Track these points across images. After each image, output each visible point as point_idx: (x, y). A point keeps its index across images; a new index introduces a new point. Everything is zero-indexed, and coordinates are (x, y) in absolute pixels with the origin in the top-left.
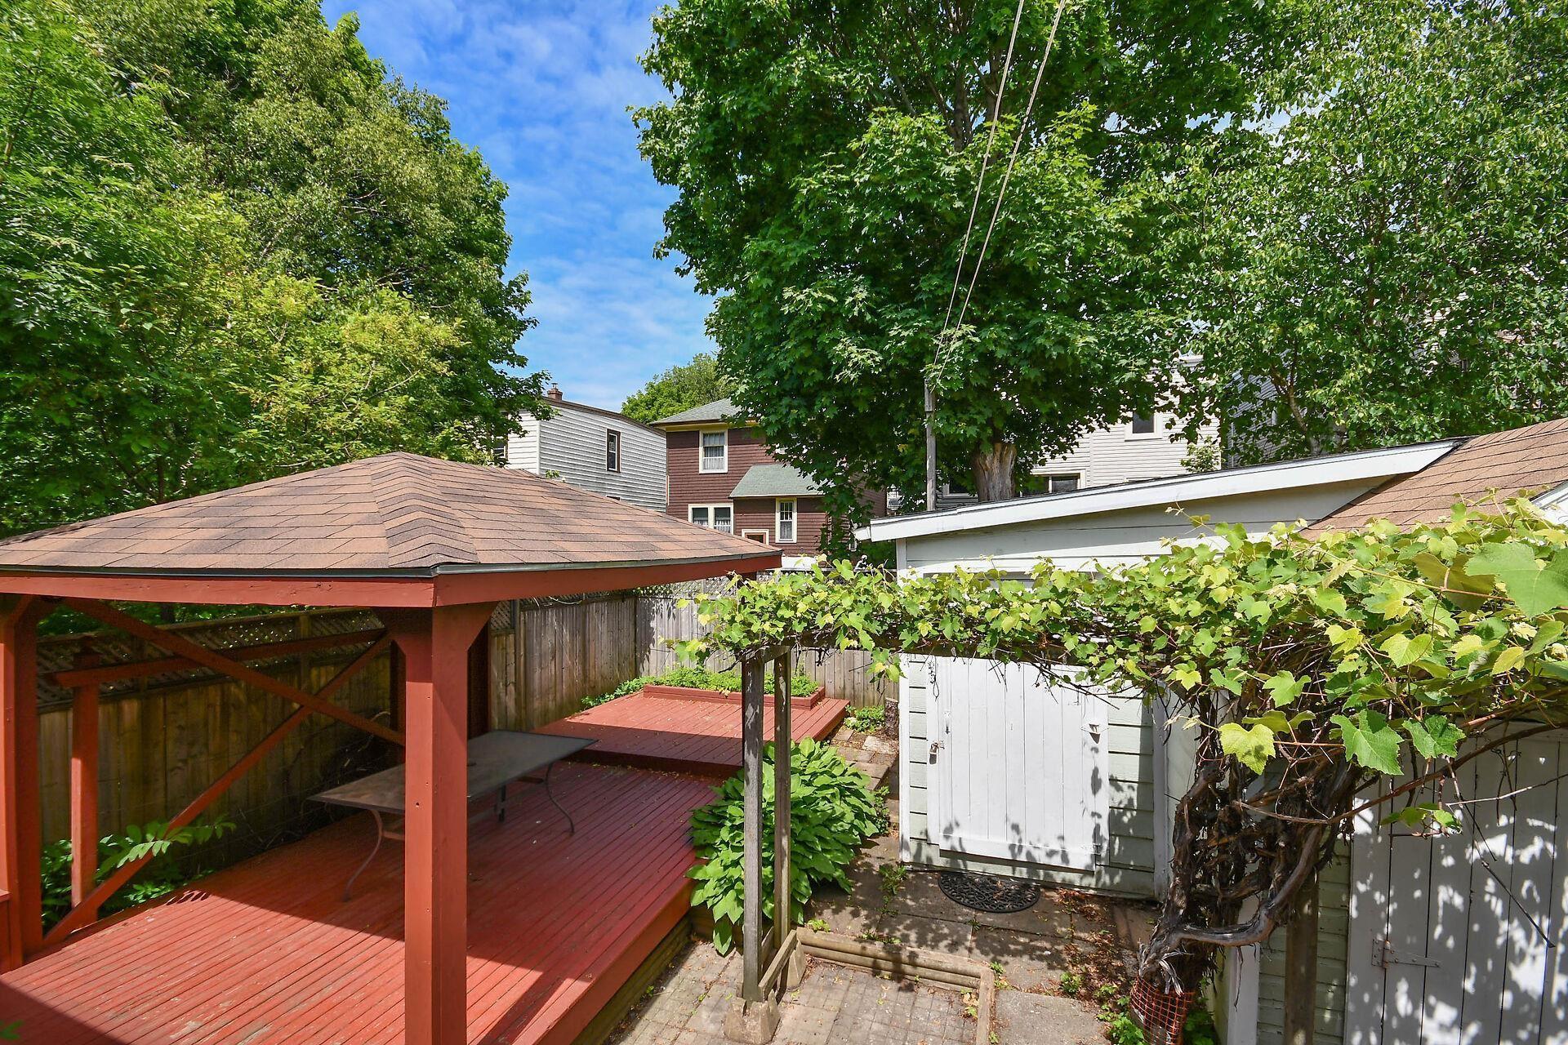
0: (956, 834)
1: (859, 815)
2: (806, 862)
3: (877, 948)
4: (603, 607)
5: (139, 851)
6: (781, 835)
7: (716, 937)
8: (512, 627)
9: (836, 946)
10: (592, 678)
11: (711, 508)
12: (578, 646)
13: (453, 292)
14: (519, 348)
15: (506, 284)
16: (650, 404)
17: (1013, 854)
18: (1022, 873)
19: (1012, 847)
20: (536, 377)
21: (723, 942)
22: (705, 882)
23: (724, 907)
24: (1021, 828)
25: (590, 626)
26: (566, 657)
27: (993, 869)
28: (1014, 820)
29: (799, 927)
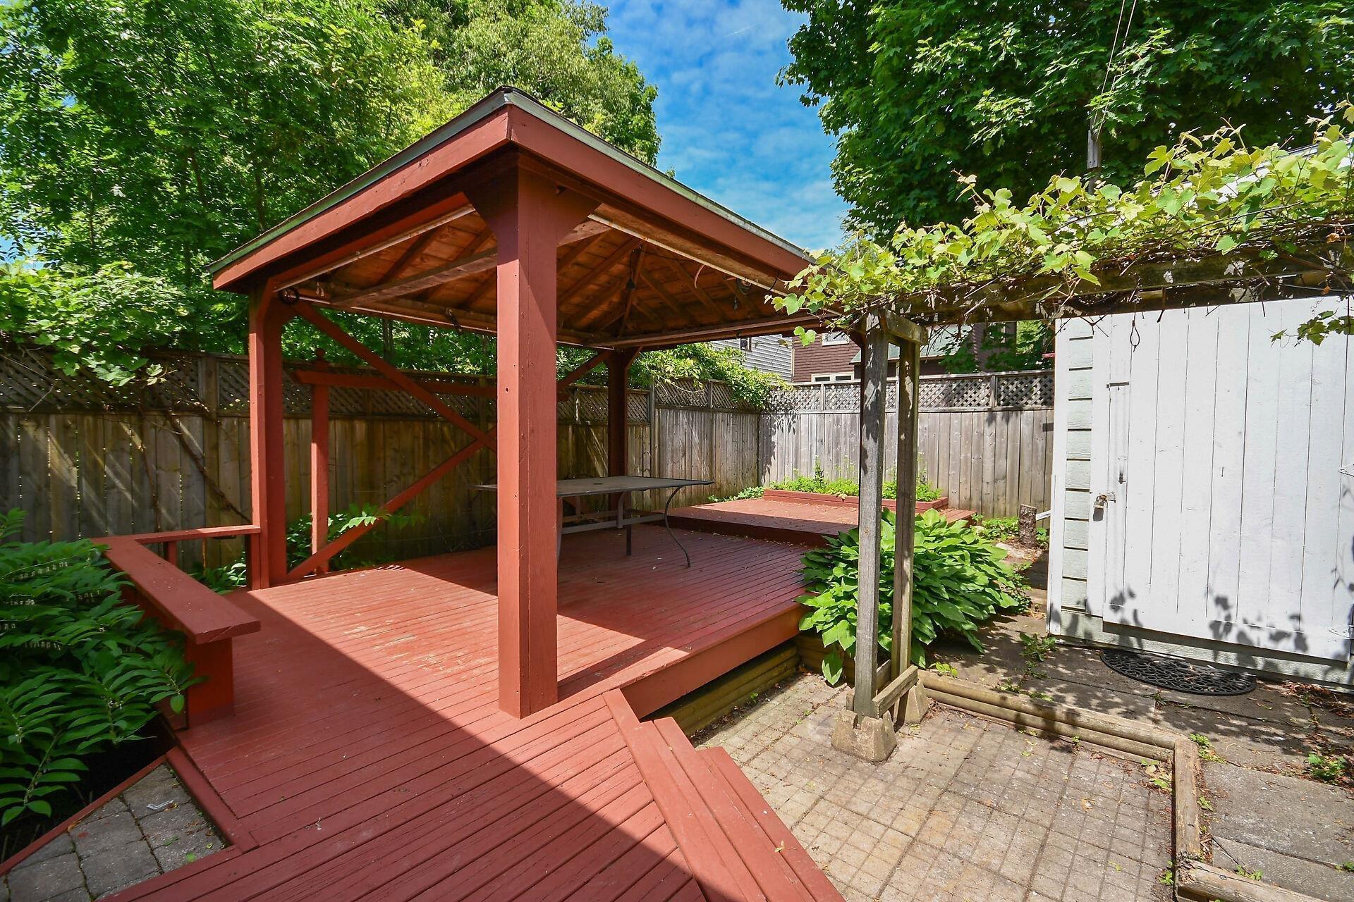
0: (1129, 606)
2: (930, 606)
3: (1022, 700)
4: (729, 418)
5: (355, 522)
7: (825, 668)
8: (648, 421)
9: (967, 692)
10: (718, 481)
11: (833, 377)
12: (706, 449)
17: (1216, 633)
18: (1231, 659)
19: (1215, 626)
21: (833, 673)
22: (815, 609)
23: (835, 634)
24: (1231, 601)
25: (717, 432)
26: (696, 457)
27: (1181, 651)
28: (1220, 591)
29: (920, 668)
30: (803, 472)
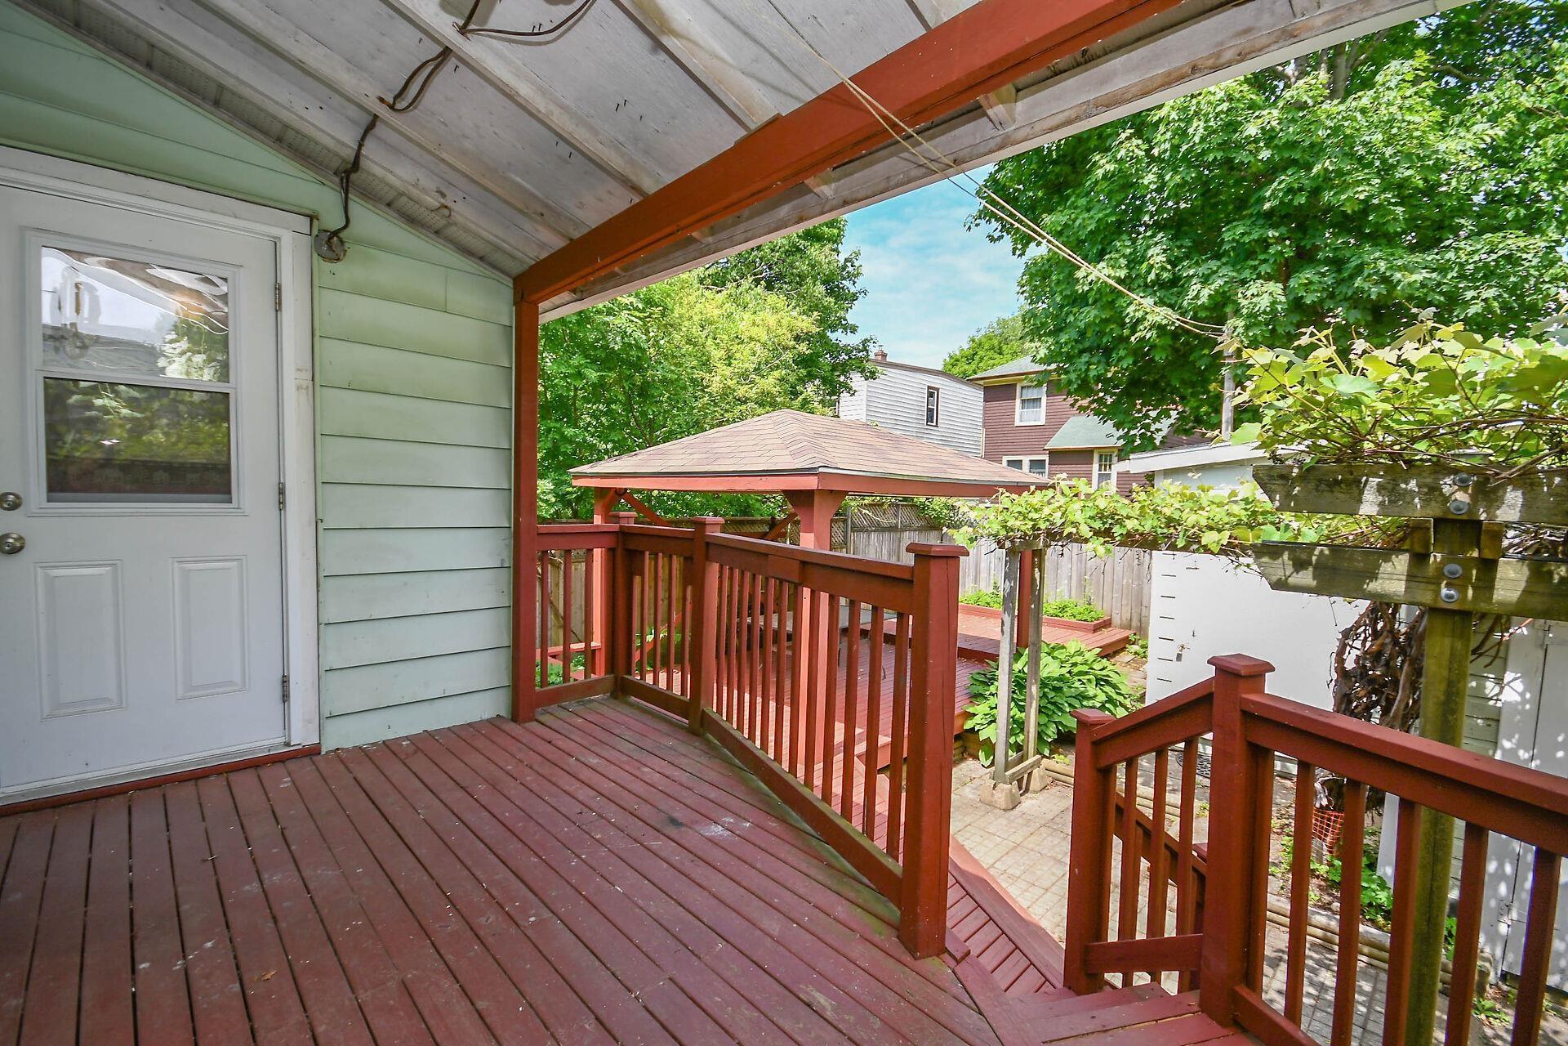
1: (1110, 700)
2: (1053, 716)
4: (915, 535)
6: (1031, 684)
7: (981, 755)
8: (845, 544)
11: (1026, 460)
13: (802, 277)
14: (851, 317)
15: (842, 261)
16: (970, 358)
20: (865, 342)
21: (986, 758)
22: (974, 715)
23: (986, 732)
29: (1044, 757)
30: (983, 585)
